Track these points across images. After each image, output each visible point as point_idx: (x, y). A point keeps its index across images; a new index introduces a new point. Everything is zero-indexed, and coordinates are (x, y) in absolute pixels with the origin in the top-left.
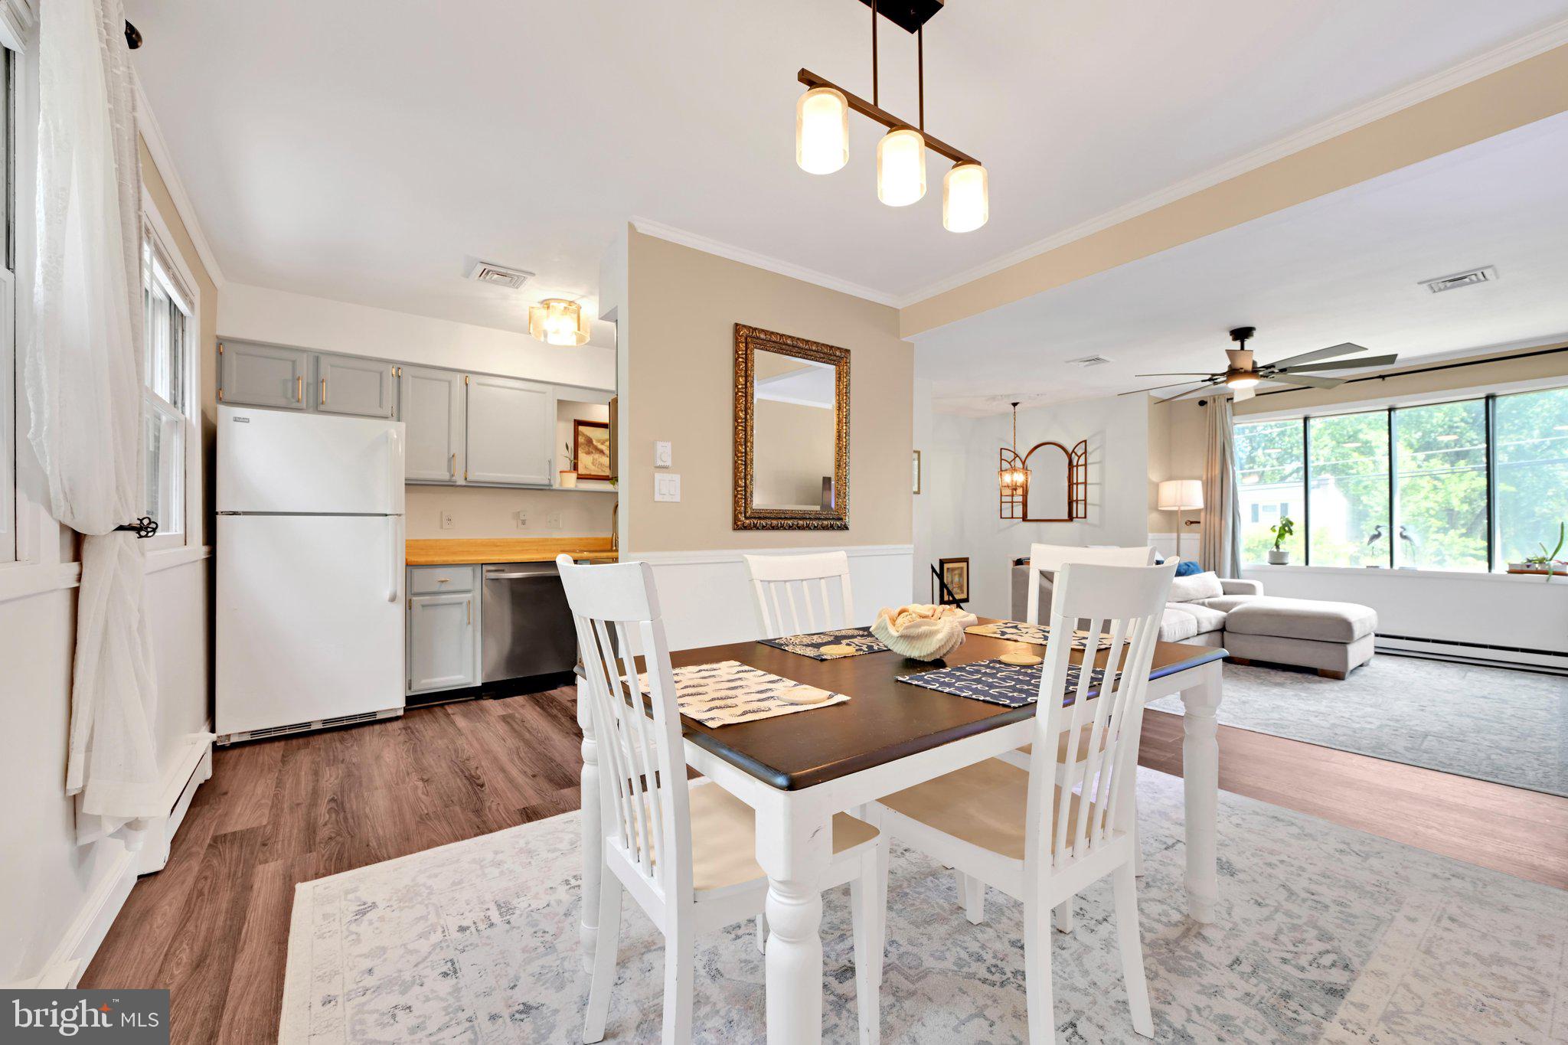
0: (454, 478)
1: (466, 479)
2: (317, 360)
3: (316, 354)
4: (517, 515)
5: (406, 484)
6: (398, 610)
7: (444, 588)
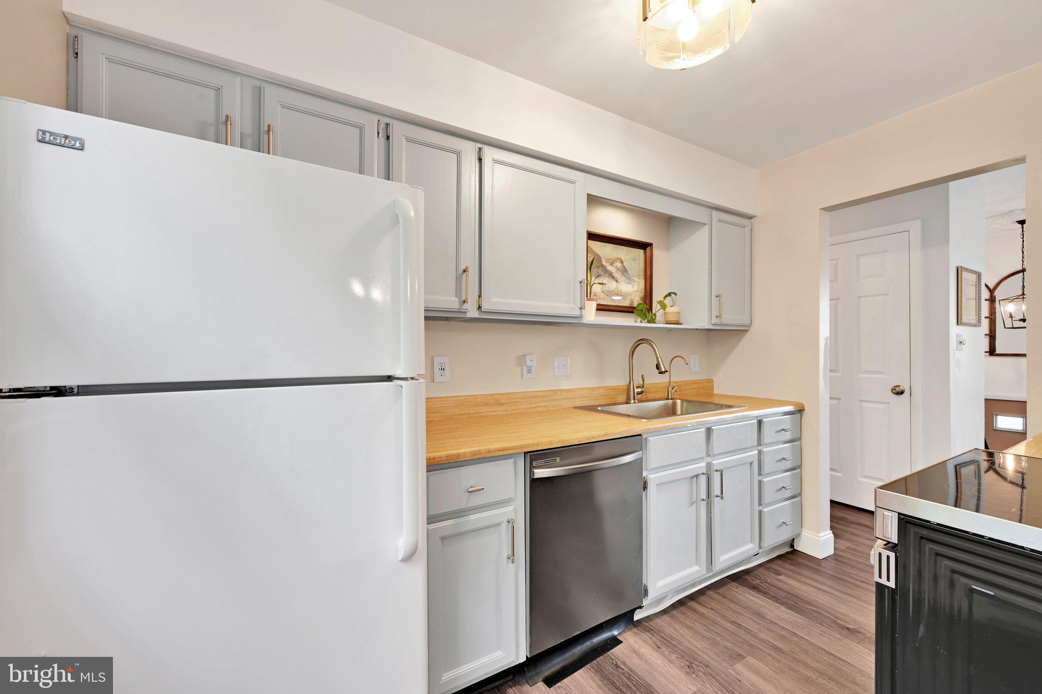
0: (465, 306)
1: (480, 307)
2: (258, 94)
3: (258, 83)
4: (521, 360)
5: (426, 318)
6: (417, 574)
7: (477, 500)
